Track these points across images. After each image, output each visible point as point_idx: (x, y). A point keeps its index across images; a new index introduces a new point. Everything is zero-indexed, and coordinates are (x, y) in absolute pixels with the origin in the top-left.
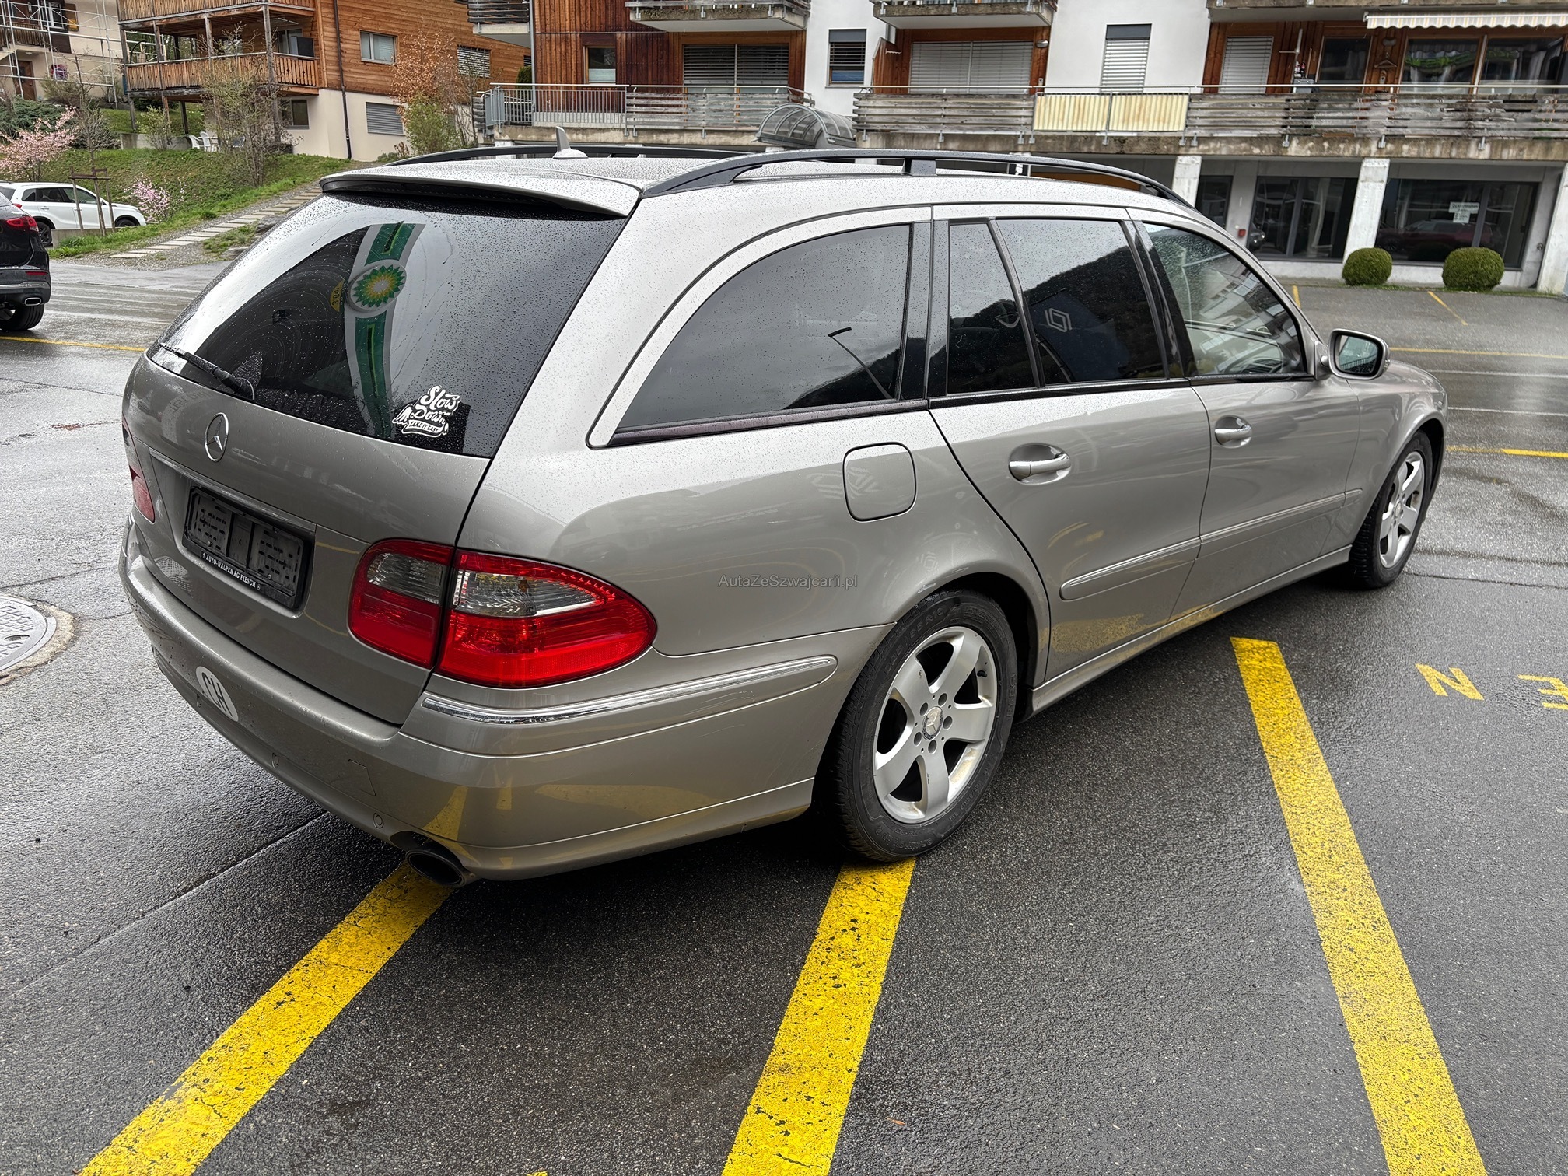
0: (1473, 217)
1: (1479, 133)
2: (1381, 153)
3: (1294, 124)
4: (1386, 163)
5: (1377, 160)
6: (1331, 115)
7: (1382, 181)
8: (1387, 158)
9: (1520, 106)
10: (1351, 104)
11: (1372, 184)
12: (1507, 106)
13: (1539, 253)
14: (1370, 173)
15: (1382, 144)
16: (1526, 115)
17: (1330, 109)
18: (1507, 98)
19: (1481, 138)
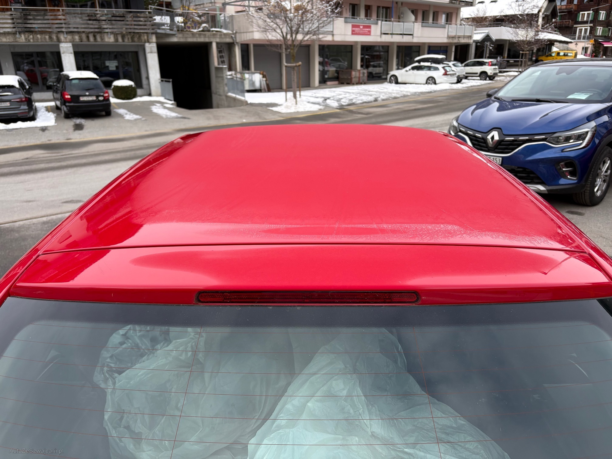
0: (117, 67)
1: (107, 31)
2: (66, 40)
3: (19, 26)
4: (70, 45)
5: (66, 43)
6: (36, 22)
7: (71, 53)
8: (70, 42)
9: (118, 19)
10: (44, 17)
11: (67, 55)
12: (114, 18)
13: (147, 81)
14: (65, 50)
15: (65, 36)
16: (122, 22)
17: (34, 19)
18: (113, 15)
19: (107, 32)
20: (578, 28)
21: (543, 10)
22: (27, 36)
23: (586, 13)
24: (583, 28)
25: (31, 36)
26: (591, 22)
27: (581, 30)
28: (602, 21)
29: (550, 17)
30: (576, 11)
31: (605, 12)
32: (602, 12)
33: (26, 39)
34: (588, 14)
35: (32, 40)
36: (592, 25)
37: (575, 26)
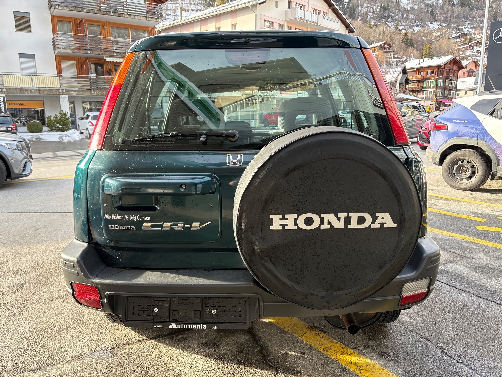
20: (425, 91)
21: (399, 80)
22: (97, 92)
23: (429, 81)
24: (429, 91)
25: (100, 92)
26: (433, 87)
27: (427, 93)
28: (440, 87)
29: (404, 84)
30: (423, 80)
31: (442, 81)
32: (440, 81)
33: (97, 94)
34: (431, 82)
35: (100, 95)
36: (434, 89)
37: (422, 90)
